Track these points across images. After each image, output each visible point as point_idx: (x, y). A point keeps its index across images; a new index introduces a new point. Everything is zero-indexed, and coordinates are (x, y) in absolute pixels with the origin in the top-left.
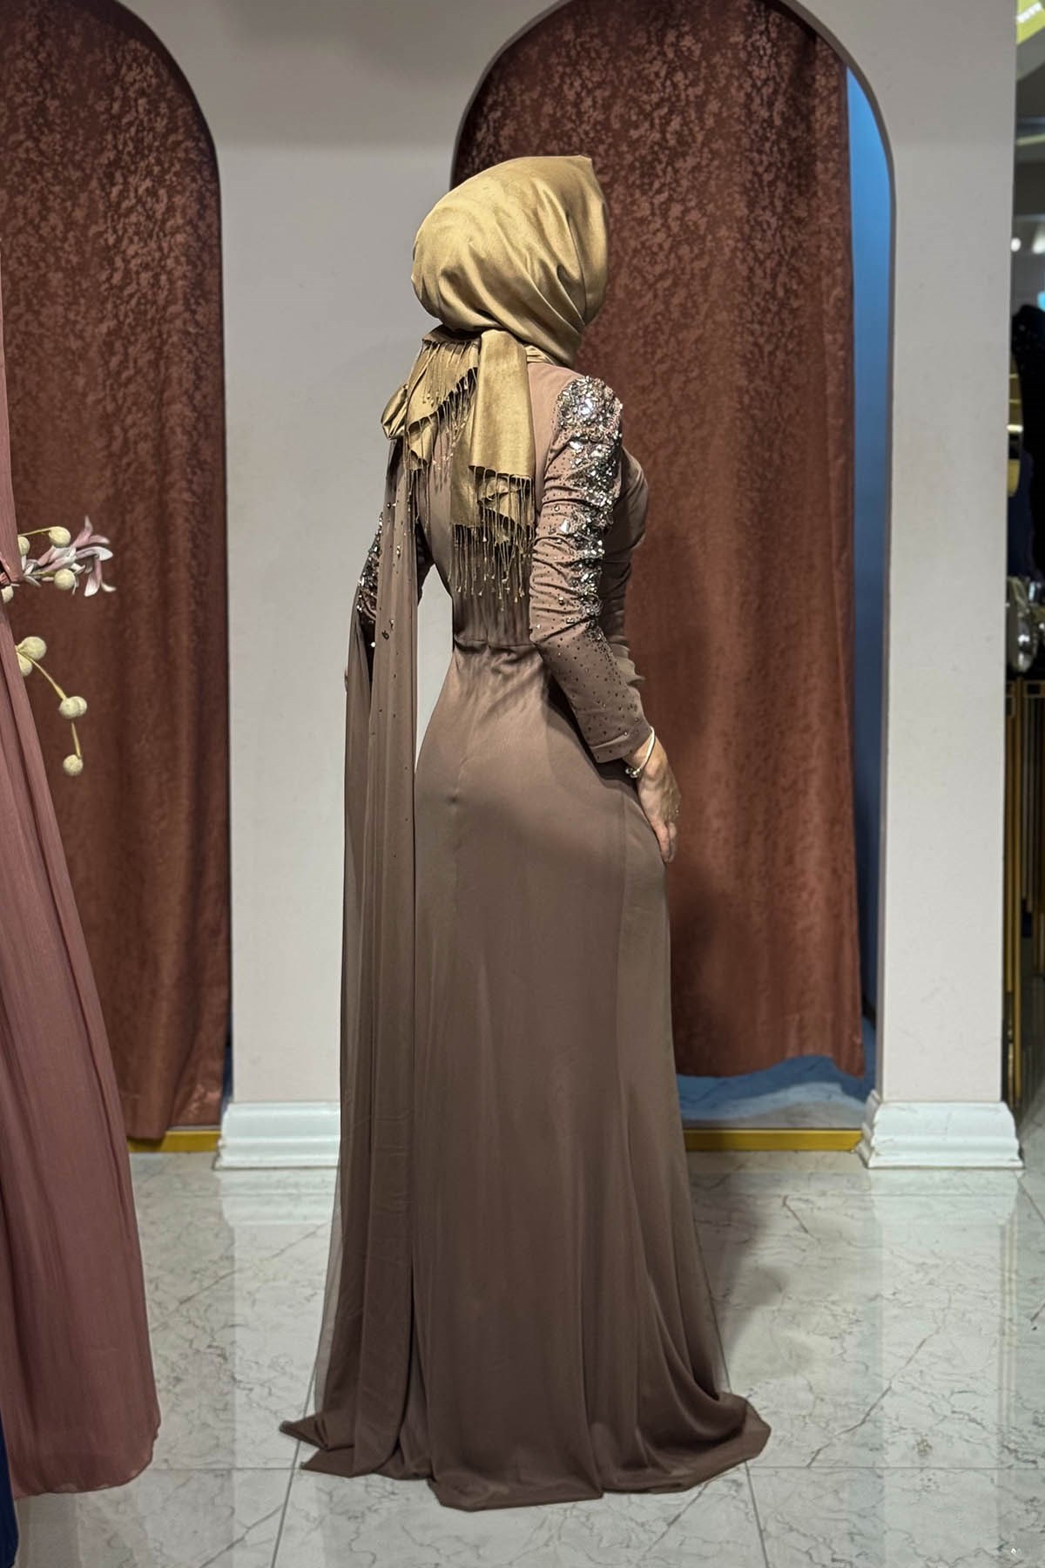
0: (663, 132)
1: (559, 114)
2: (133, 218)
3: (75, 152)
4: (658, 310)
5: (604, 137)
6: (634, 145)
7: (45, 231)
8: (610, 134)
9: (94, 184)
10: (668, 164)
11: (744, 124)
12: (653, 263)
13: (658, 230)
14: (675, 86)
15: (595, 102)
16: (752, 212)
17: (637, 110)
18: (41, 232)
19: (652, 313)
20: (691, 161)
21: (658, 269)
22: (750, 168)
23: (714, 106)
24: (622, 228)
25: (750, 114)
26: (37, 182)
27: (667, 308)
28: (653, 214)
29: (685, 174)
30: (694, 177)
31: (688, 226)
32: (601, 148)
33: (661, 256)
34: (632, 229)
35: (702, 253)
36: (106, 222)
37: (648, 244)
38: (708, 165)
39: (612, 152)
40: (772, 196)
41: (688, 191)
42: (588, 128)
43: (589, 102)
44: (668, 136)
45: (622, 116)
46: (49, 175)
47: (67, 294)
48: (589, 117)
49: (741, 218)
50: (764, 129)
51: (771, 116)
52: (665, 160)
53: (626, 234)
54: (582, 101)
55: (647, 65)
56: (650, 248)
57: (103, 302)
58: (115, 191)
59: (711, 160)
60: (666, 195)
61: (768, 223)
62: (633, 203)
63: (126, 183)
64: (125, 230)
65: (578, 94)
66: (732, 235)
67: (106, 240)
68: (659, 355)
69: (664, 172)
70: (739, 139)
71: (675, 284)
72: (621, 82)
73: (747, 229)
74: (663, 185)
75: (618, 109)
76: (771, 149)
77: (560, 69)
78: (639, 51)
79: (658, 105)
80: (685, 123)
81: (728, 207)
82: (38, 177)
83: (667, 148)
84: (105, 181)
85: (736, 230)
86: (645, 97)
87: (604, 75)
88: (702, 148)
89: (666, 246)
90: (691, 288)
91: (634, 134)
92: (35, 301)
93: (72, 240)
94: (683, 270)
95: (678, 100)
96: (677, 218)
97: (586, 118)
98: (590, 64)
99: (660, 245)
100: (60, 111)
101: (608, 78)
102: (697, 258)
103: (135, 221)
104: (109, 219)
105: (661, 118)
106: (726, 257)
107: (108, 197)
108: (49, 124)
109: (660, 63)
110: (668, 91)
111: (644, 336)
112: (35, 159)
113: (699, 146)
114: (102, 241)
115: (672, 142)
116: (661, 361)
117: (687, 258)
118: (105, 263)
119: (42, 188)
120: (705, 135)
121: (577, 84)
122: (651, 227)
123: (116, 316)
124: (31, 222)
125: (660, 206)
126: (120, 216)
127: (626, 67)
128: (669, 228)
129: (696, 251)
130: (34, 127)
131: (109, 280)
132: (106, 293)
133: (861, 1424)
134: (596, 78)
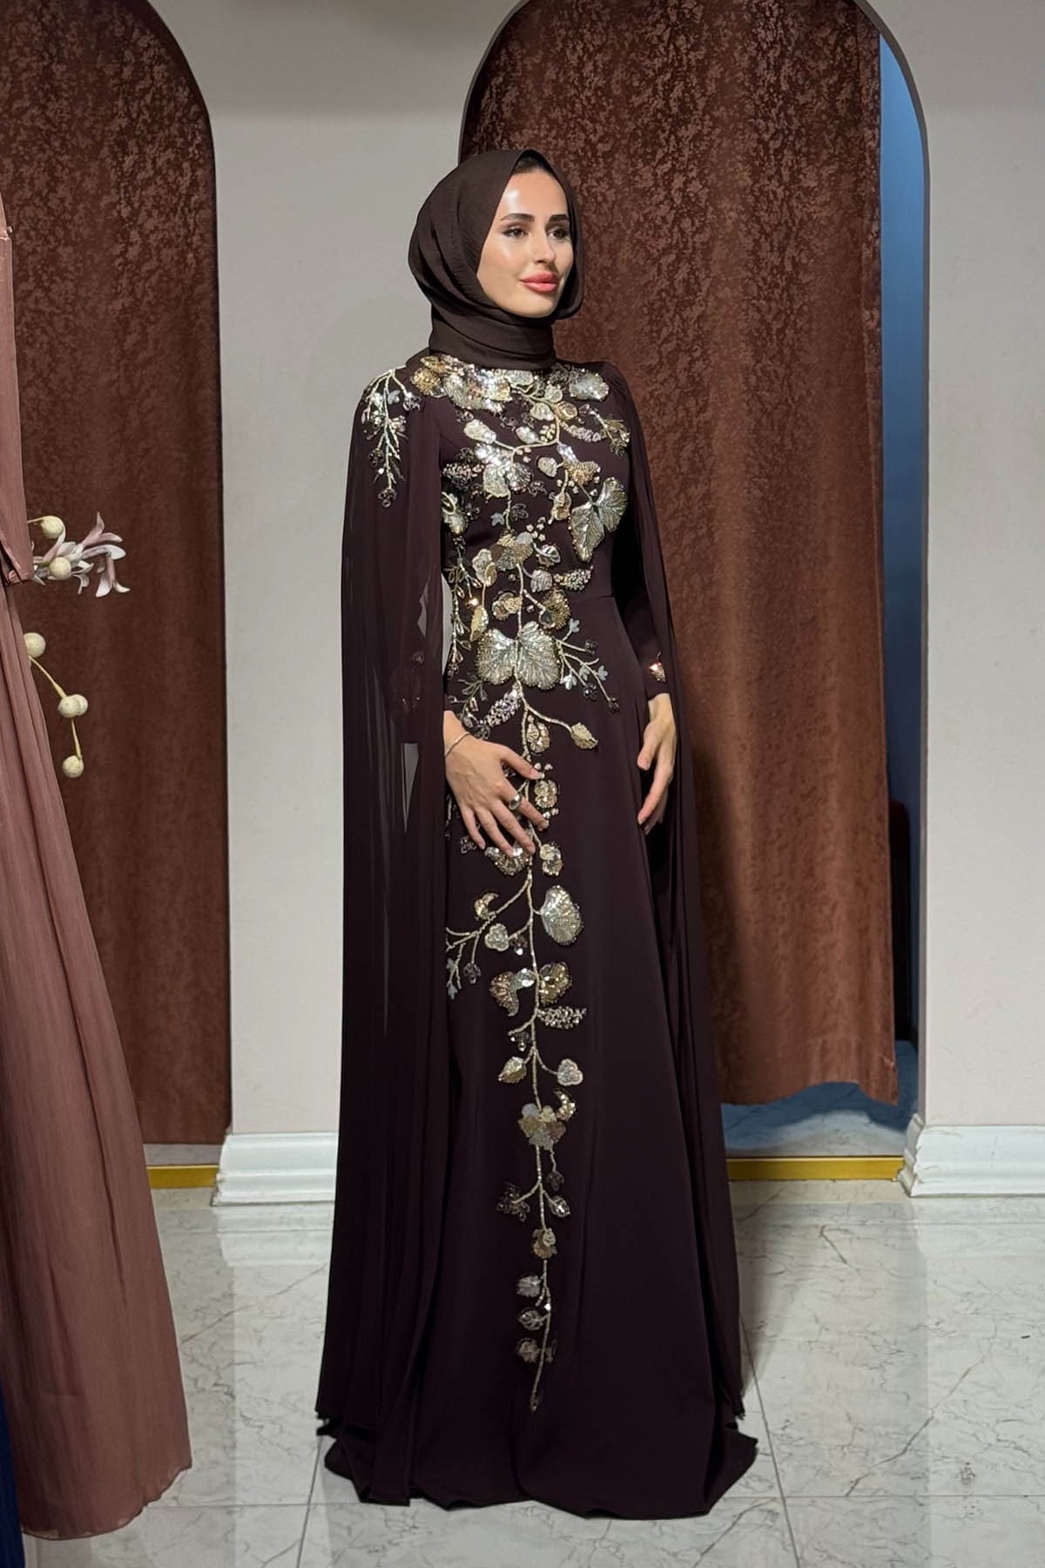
0: (666, 99)
1: (561, 80)
2: (151, 191)
3: (84, 119)
4: (663, 286)
5: (605, 104)
6: (636, 112)
7: (53, 203)
8: (611, 100)
9: (105, 151)
10: (671, 132)
11: (748, 89)
12: (657, 237)
13: (662, 203)
14: (677, 49)
15: (596, 67)
16: (756, 181)
17: (639, 76)
18: (49, 204)
19: (656, 289)
20: (692, 130)
21: (662, 243)
22: (755, 136)
23: (715, 71)
24: (623, 199)
25: (755, 79)
26: (44, 152)
27: (672, 285)
28: (656, 185)
29: (687, 142)
30: (695, 146)
31: (689, 197)
32: (602, 115)
33: (665, 228)
34: (634, 200)
35: (704, 225)
36: (118, 193)
37: (650, 216)
38: (710, 133)
39: (613, 119)
40: (779, 164)
41: (689, 160)
42: (589, 94)
43: (590, 66)
44: (672, 103)
45: (623, 82)
46: (57, 144)
47: (78, 269)
48: (590, 83)
49: (745, 188)
50: (771, 94)
51: (778, 80)
52: (668, 128)
53: (627, 205)
54: (584, 66)
55: (650, 29)
56: (653, 220)
57: (116, 279)
58: (128, 162)
59: (713, 128)
60: (669, 164)
61: (774, 193)
62: (635, 173)
63: (141, 152)
64: (142, 203)
65: (580, 58)
66: (734, 206)
67: (119, 212)
68: (665, 332)
69: (667, 141)
70: (742, 106)
71: (678, 260)
72: (623, 46)
73: (751, 200)
74: (667, 154)
75: (618, 74)
76: (777, 115)
77: (563, 32)
78: (642, 13)
79: (662, 71)
80: (687, 90)
81: (730, 177)
82: (46, 146)
83: (670, 116)
84: (116, 149)
85: (739, 201)
86: (648, 62)
87: (604, 39)
88: (704, 115)
89: (670, 219)
90: (693, 263)
91: (636, 101)
92: (45, 277)
93: (82, 213)
94: (686, 243)
95: (681, 65)
96: (679, 189)
97: (587, 85)
98: (591, 27)
99: (664, 219)
100: (66, 76)
101: (609, 42)
102: (699, 231)
103: (154, 194)
104: (122, 191)
105: (664, 84)
106: (729, 230)
107: (121, 167)
108: (56, 91)
109: (663, 26)
110: (671, 56)
111: (650, 314)
112: (42, 127)
113: (701, 113)
114: (115, 214)
115: (675, 110)
116: (666, 341)
117: (689, 231)
118: (119, 235)
119: (50, 158)
120: (708, 101)
121: (578, 48)
122: (653, 199)
123: (132, 292)
124: (39, 194)
125: (663, 177)
126: (135, 188)
127: (628, 30)
128: (672, 200)
129: (697, 223)
130: (40, 94)
131: (123, 253)
132: (120, 268)
133: (902, 1453)
134: (597, 42)
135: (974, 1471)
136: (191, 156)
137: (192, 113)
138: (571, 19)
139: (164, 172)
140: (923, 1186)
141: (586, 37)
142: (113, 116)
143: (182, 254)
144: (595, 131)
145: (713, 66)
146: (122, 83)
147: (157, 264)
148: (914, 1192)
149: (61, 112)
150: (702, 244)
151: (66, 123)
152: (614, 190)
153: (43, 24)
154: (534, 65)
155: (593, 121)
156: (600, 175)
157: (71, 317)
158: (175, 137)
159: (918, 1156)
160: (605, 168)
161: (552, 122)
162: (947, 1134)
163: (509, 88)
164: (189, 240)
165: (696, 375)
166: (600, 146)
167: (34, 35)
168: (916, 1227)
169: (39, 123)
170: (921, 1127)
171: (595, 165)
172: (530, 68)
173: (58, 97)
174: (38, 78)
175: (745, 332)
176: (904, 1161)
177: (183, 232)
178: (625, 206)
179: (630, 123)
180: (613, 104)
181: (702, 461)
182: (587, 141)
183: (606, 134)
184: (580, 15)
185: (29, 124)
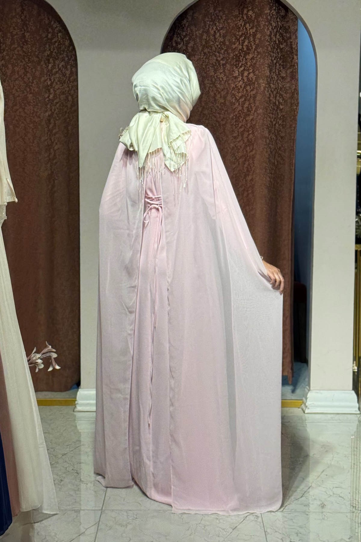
0: (242, 45)
1: (208, 39)
2: (57, 75)
3: (36, 51)
4: (240, 109)
5: (223, 47)
6: (234, 50)
7: (26, 79)
8: (225, 46)
9: (42, 63)
10: (244, 57)
11: (269, 42)
12: (238, 92)
13: (240, 81)
14: (246, 29)
15: (220, 35)
16: (271, 74)
17: (235, 38)
18: (25, 80)
19: (238, 110)
20: (251, 56)
21: (240, 95)
23: (259, 36)
24: (229, 80)
25: (271, 39)
27: (243, 109)
28: (239, 75)
29: (249, 60)
30: (251, 62)
31: (249, 79)
32: (222, 51)
33: (241, 90)
34: (232, 80)
35: (254, 88)
36: (47, 76)
37: (237, 85)
38: (257, 57)
39: (226, 53)
41: (250, 66)
42: (218, 44)
43: (218, 34)
44: (244, 47)
45: (230, 40)
46: (27, 60)
47: (34, 102)
48: (218, 40)
49: (268, 76)
50: (274, 44)
52: (243, 55)
53: (230, 82)
54: (216, 34)
55: (239, 22)
56: (238, 87)
57: (46, 105)
58: (50, 66)
59: (258, 55)
60: (243, 68)
62: (233, 71)
63: (54, 63)
64: (54, 80)
65: (215, 32)
66: (264, 82)
67: (47, 83)
68: (240, 125)
69: (243, 60)
70: (268, 48)
71: (245, 100)
72: (230, 28)
73: (269, 80)
74: (242, 64)
75: (228, 38)
76: (276, 52)
77: (208, 22)
78: (236, 17)
80: (249, 42)
81: (263, 72)
82: (23, 60)
83: (244, 51)
84: (46, 62)
85: (265, 80)
86: (237, 33)
89: (243, 86)
90: (250, 101)
91: (234, 47)
92: (23, 104)
93: (35, 83)
94: (248, 95)
95: (247, 34)
96: (246, 76)
97: (217, 40)
98: (219, 21)
99: (241, 86)
100: (30, 37)
101: (225, 26)
102: (252, 90)
103: (58, 76)
104: (48, 76)
105: (242, 41)
106: (262, 90)
107: (48, 68)
108: (26, 42)
109: (242, 21)
110: (244, 31)
111: (236, 118)
112: (22, 54)
113: (254, 50)
114: (46, 83)
115: (245, 49)
116: (241, 127)
117: (249, 90)
118: (47, 91)
119: (24, 64)
120: (256, 46)
121: (214, 28)
122: (238, 80)
123: (51, 110)
124: (21, 76)
125: (241, 72)
126: (52, 75)
127: (231, 22)
128: (244, 80)
129: (252, 88)
130: (21, 43)
131: (48, 97)
132: (47, 102)
133: (300, 498)
134: (221, 26)
135: (325, 504)
136: (70, 63)
137: (70, 49)
138: (212, 19)
139: (61, 69)
140: (309, 410)
141: (217, 24)
142: (45, 51)
143: (67, 97)
144: (220, 57)
145: (258, 34)
146: (48, 39)
147: (59, 100)
148: (306, 412)
149: (28, 49)
150: (253, 95)
151: (30, 53)
152: (225, 77)
153: (22, 19)
154: (199, 34)
155: (219, 52)
156: (222, 71)
157: (32, 118)
158: (65, 57)
159: (308, 400)
160: (223, 69)
161: (205, 53)
162: (317, 393)
163: (191, 41)
164: (70, 92)
165: (250, 139)
166: (221, 62)
167: (18, 23)
168: (306, 423)
169: (21, 53)
170: (309, 390)
171: (219, 68)
172: (198, 35)
173: (27, 44)
174: (20, 37)
175: (266, 124)
176: (303, 402)
177: (67, 89)
178: (229, 82)
179: (231, 54)
180: (226, 47)
181: (251, 168)
182: (217, 60)
183: (224, 58)
184: (215, 17)
185: (17, 53)
